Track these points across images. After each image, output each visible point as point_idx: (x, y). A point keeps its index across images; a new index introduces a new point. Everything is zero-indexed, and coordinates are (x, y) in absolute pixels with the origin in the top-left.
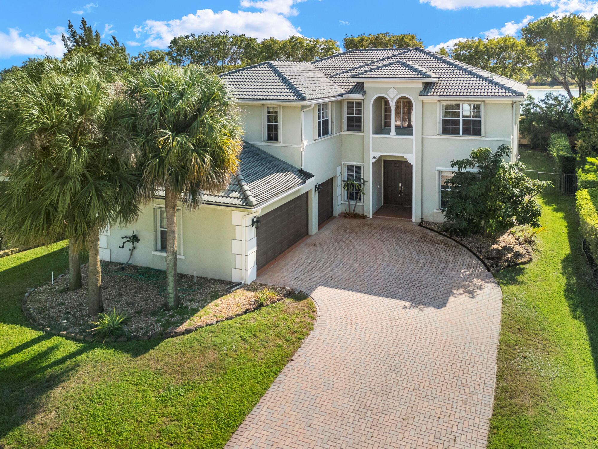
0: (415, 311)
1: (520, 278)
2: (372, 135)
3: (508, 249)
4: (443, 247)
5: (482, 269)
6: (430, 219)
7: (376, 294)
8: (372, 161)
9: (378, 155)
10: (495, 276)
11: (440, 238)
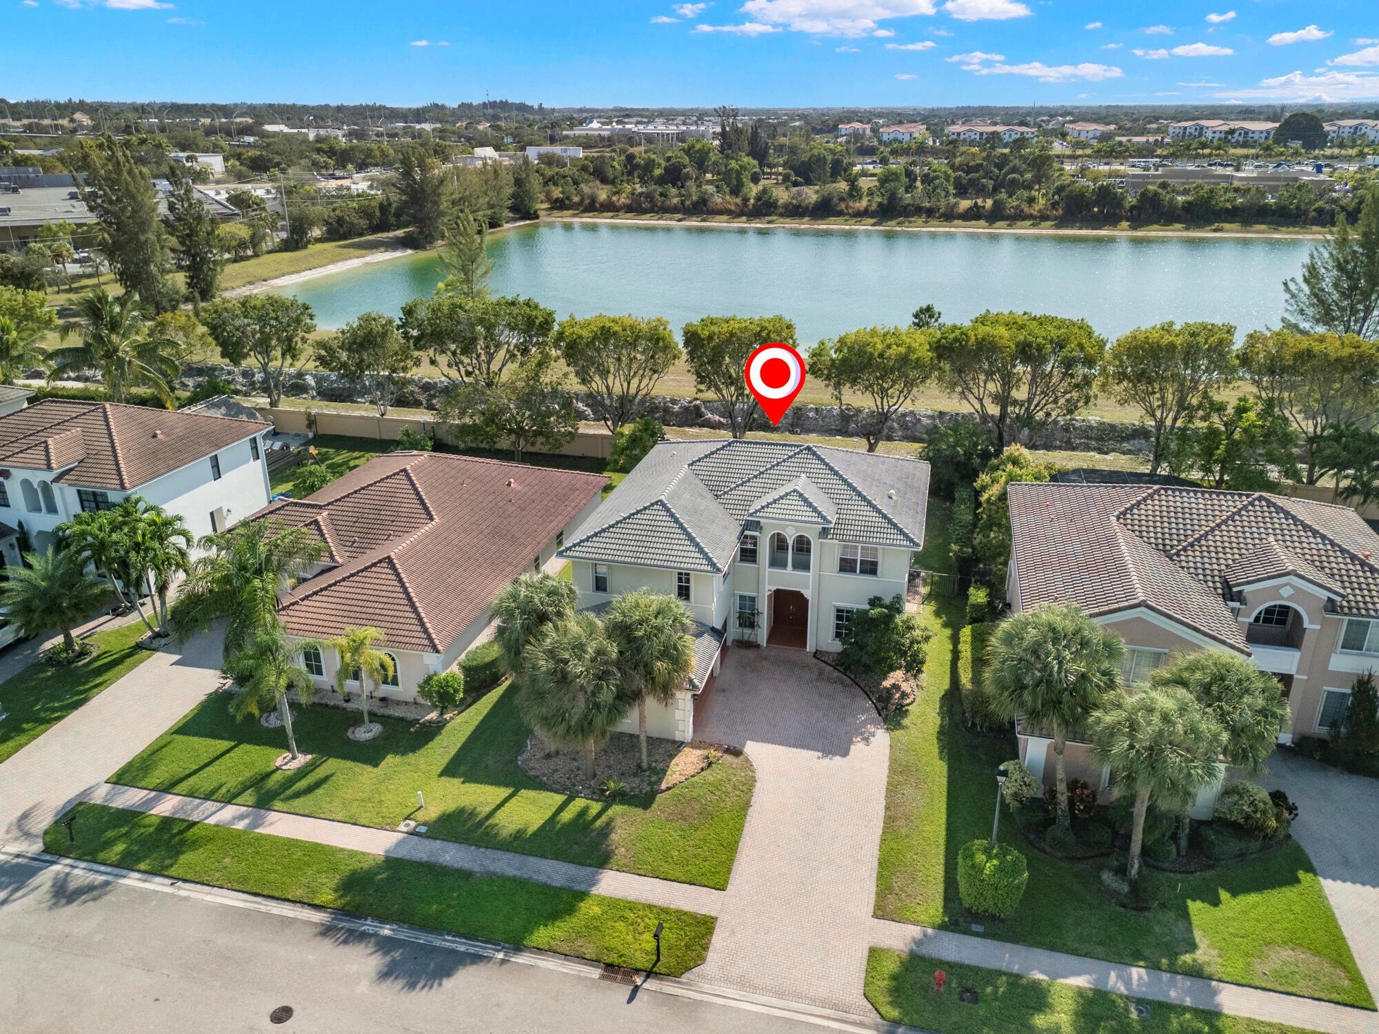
0: (826, 761)
1: (905, 722)
2: (768, 570)
3: (896, 687)
4: (839, 687)
5: (874, 714)
6: (824, 649)
7: (794, 746)
8: (767, 593)
9: (774, 588)
10: (885, 721)
11: (836, 674)
